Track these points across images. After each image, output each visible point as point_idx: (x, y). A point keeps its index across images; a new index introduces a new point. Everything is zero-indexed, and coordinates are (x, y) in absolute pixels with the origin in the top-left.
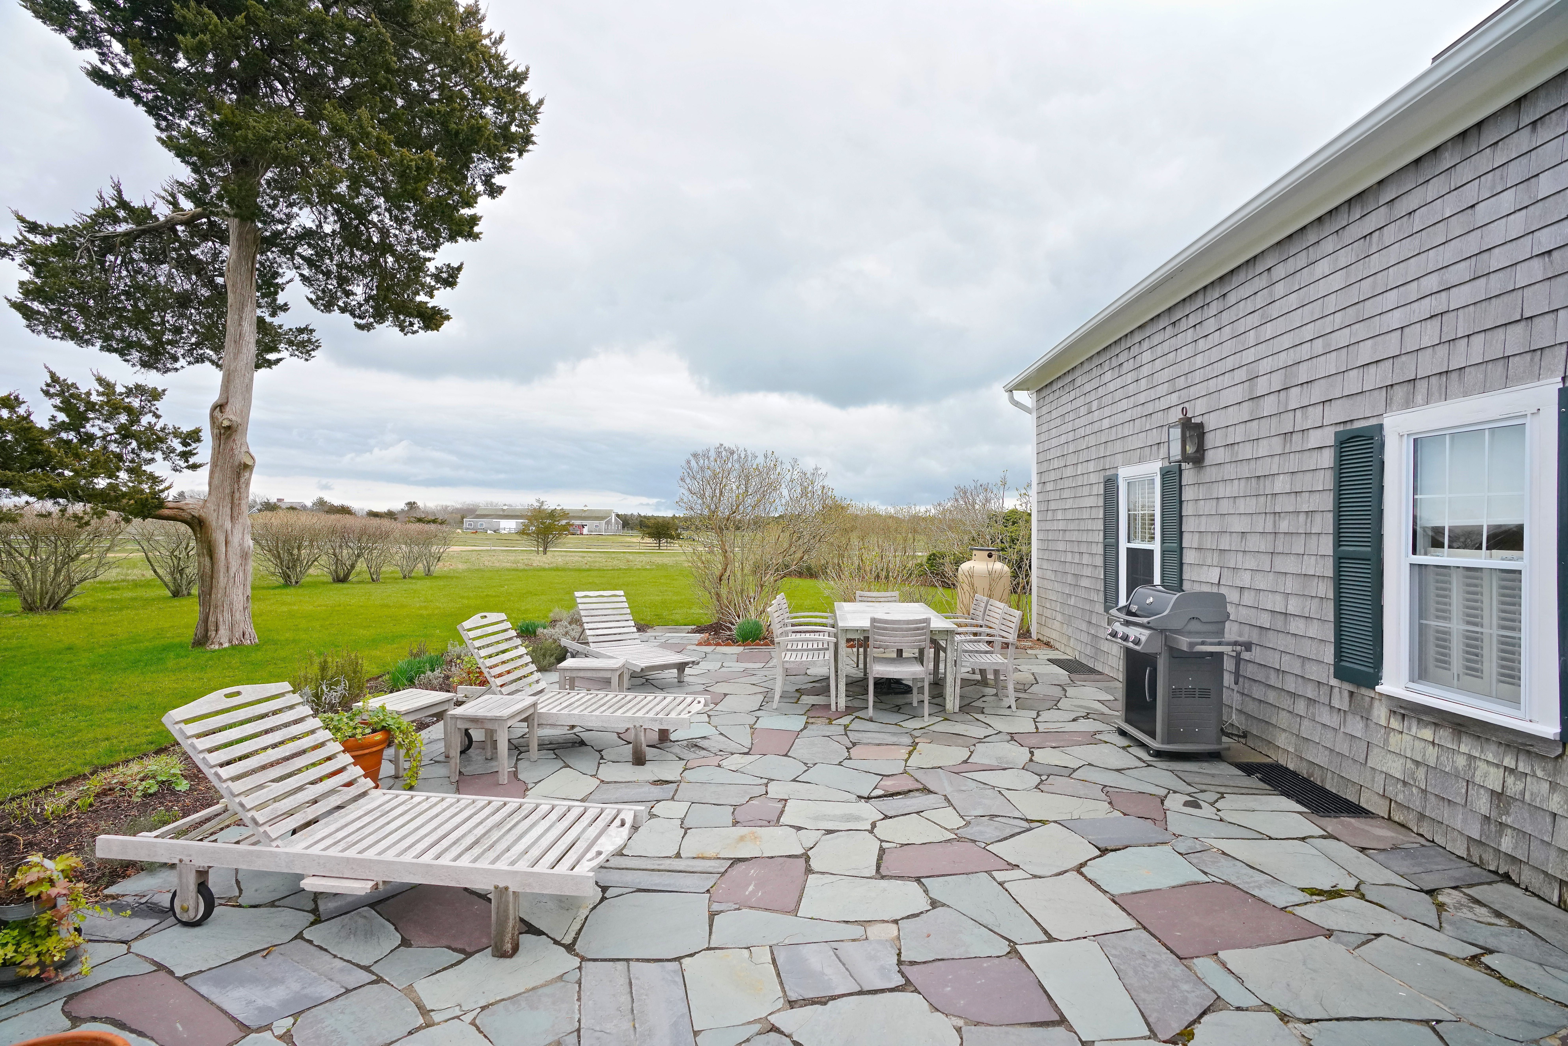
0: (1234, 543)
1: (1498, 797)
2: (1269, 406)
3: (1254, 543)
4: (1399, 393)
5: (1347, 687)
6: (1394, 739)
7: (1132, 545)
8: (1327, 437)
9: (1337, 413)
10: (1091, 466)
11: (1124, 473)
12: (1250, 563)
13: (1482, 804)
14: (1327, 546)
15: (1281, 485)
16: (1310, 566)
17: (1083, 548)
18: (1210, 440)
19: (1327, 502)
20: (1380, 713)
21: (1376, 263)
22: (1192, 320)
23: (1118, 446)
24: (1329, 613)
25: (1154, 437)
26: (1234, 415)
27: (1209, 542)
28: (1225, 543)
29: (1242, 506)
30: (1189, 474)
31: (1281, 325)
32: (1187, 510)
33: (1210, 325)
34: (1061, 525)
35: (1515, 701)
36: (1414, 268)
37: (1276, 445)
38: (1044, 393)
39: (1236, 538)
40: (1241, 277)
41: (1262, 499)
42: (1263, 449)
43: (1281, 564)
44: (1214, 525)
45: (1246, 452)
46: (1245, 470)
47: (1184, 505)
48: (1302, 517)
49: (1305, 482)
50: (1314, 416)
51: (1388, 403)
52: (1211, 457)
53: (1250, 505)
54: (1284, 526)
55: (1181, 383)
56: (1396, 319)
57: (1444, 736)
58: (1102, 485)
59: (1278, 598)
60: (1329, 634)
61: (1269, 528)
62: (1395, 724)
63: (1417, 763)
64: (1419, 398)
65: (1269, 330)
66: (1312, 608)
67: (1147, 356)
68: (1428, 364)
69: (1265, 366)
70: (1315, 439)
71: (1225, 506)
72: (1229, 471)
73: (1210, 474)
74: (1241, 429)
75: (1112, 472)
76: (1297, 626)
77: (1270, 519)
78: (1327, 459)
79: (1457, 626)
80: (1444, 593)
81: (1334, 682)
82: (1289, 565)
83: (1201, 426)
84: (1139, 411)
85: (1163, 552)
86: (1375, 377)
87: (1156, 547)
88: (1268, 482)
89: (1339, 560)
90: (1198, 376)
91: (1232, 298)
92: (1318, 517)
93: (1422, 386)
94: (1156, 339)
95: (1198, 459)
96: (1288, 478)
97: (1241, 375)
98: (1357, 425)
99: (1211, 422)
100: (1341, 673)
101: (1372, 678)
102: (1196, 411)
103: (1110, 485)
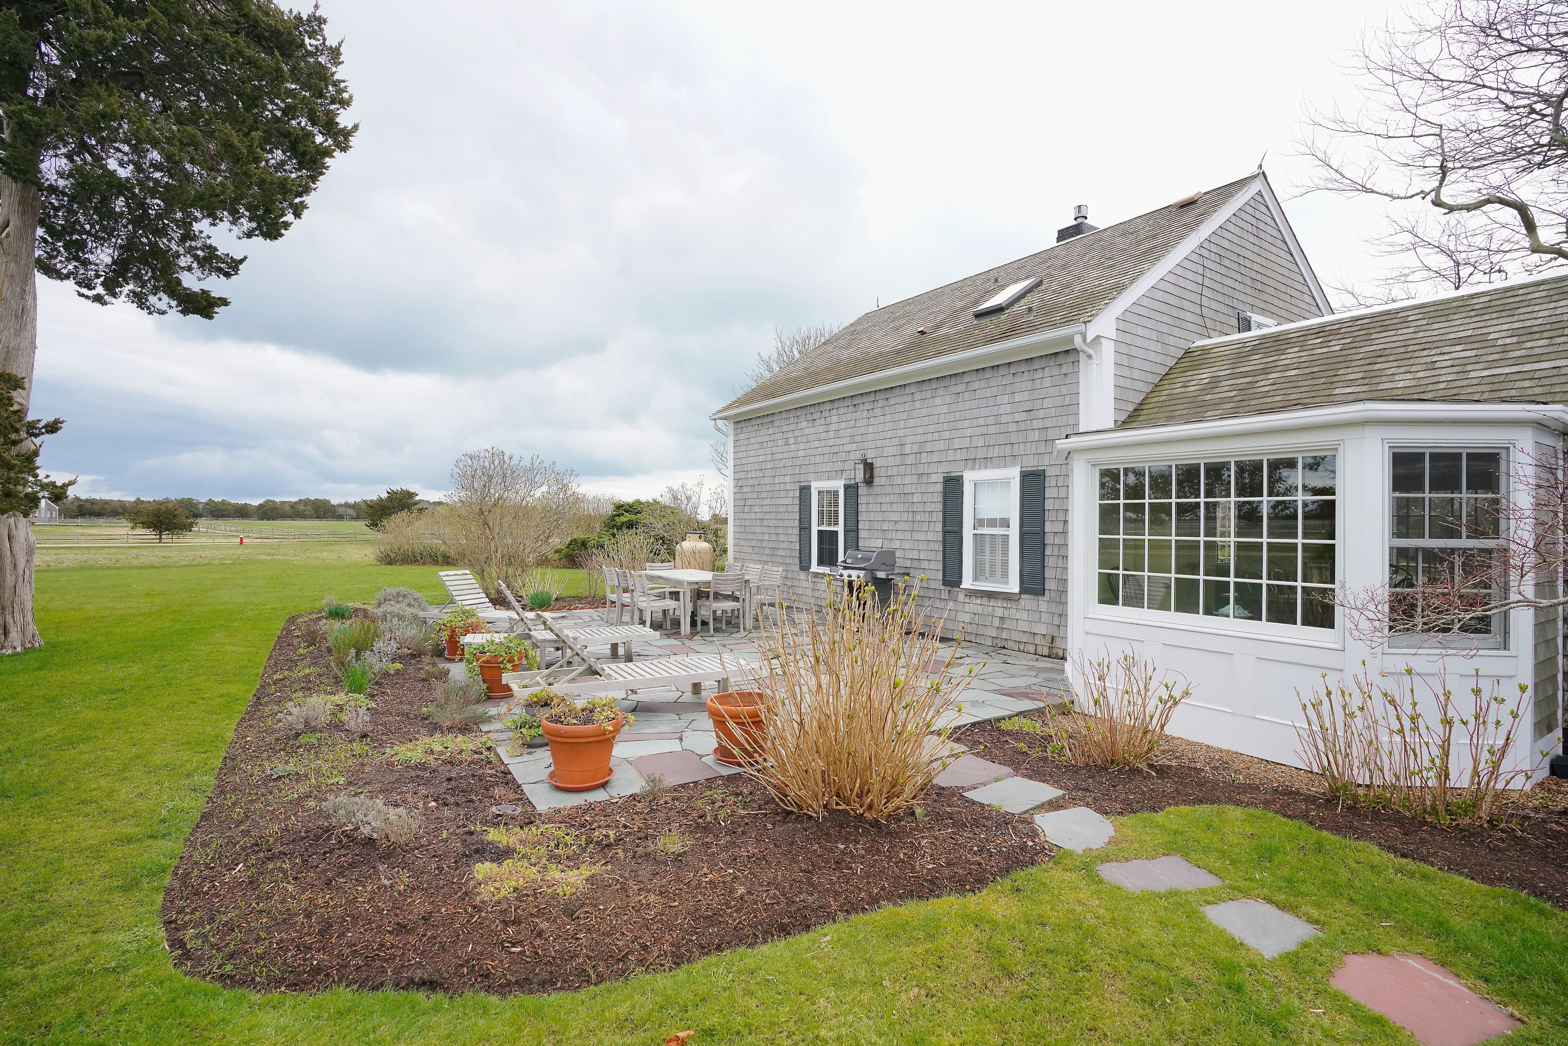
0: (891, 526)
1: (1002, 619)
2: (911, 460)
3: (901, 526)
4: (970, 463)
5: (948, 588)
6: (967, 606)
7: (821, 528)
8: (940, 478)
9: (945, 468)
10: (788, 479)
11: (816, 486)
12: (900, 536)
13: (997, 623)
14: (939, 527)
15: (916, 498)
16: (931, 537)
17: (780, 531)
18: (876, 472)
19: (940, 507)
20: (961, 597)
21: (961, 406)
22: (867, 406)
23: (811, 468)
24: (940, 557)
25: (838, 466)
26: (891, 461)
27: (876, 526)
28: (885, 526)
29: (895, 507)
30: (863, 490)
31: (917, 422)
32: (862, 508)
33: (878, 412)
34: (759, 516)
35: (1007, 583)
36: (976, 413)
37: (915, 479)
38: (740, 425)
39: (892, 524)
40: (897, 392)
41: (906, 505)
42: (907, 480)
43: (917, 536)
44: (879, 517)
45: (897, 480)
46: (897, 490)
47: (860, 506)
48: (927, 514)
49: (929, 498)
50: (933, 468)
51: (965, 466)
52: (877, 481)
53: (901, 507)
54: (918, 518)
55: (859, 438)
56: (969, 432)
57: (985, 601)
58: (798, 491)
59: (915, 552)
60: (940, 566)
61: (910, 519)
62: (967, 600)
63: (975, 614)
64: (977, 467)
65: (912, 423)
66: (931, 555)
67: (834, 419)
68: (981, 454)
69: (909, 440)
70: (934, 478)
71: (885, 507)
72: (888, 489)
73: (875, 490)
74: (895, 469)
75: (807, 484)
76: (924, 565)
77: (911, 514)
78: (939, 488)
79: (987, 558)
80: (983, 545)
81: (942, 587)
82: (921, 536)
83: (872, 464)
84: (828, 450)
85: (846, 532)
86: (960, 455)
87: (840, 529)
88: (910, 496)
89: (945, 533)
90: (869, 437)
91: (892, 401)
92: (934, 514)
93: (978, 462)
94: (842, 411)
95: (869, 481)
96: (920, 495)
97: (896, 441)
98: (953, 474)
99: (878, 463)
100: (945, 583)
101: (957, 583)
102: (870, 456)
103: (805, 491)
